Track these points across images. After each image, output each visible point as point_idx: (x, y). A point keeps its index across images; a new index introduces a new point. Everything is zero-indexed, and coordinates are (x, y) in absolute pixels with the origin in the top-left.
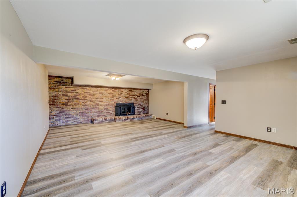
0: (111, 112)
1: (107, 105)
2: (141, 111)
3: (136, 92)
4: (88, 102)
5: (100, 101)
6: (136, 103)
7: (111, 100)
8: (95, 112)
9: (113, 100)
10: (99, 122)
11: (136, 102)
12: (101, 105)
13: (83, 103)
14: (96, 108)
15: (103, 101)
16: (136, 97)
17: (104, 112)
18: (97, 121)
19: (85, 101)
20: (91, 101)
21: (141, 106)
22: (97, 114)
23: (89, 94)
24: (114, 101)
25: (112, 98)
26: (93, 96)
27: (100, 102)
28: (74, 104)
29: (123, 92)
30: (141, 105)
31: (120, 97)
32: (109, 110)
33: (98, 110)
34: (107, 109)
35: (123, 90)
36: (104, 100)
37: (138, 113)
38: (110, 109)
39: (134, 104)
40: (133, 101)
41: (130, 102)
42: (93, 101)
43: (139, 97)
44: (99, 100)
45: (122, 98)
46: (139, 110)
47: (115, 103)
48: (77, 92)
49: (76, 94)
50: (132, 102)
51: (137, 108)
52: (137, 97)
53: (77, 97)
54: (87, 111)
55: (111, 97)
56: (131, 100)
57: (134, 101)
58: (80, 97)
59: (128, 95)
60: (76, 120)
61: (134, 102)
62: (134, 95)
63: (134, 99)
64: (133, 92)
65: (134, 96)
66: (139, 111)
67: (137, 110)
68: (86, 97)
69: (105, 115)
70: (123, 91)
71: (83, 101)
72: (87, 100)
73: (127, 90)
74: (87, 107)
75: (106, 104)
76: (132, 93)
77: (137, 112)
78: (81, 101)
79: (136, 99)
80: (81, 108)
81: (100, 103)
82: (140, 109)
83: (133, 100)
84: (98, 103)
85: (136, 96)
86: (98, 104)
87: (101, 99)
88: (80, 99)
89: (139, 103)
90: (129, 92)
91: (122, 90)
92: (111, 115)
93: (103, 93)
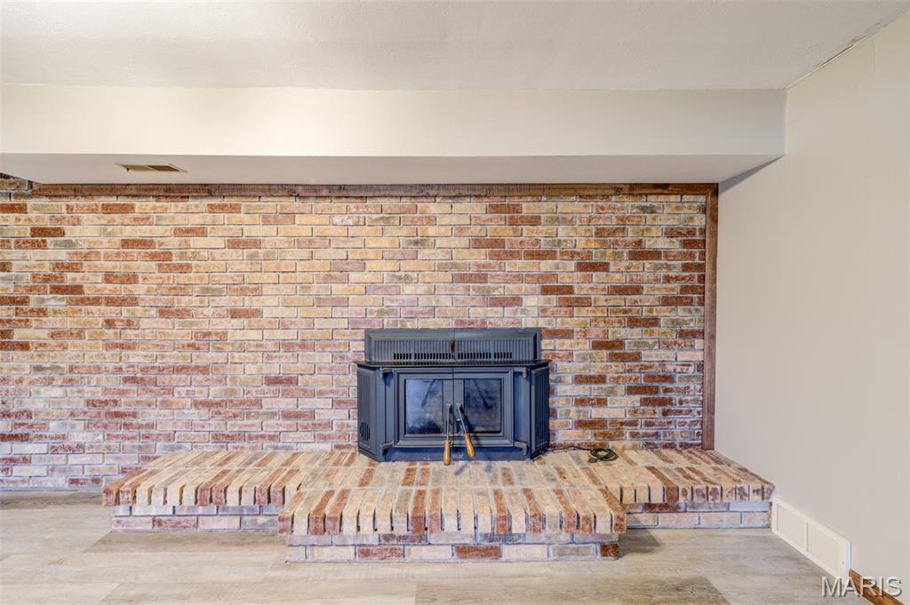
0: (323, 409)
1: (287, 346)
2: (620, 414)
3: (571, 222)
4: (145, 323)
5: (234, 314)
6: (567, 334)
7: (320, 302)
8: (196, 404)
9: (342, 302)
10: (157, 521)
11: (570, 323)
12: (241, 347)
13: (110, 323)
14: (204, 370)
15: (256, 313)
16: (567, 272)
17: (269, 404)
18: (137, 510)
19: (125, 312)
20: (164, 312)
21: (615, 368)
22: (215, 425)
23: (153, 257)
24: (353, 311)
25: (338, 289)
26: (184, 269)
27: (235, 321)
28: (55, 334)
29: (431, 231)
30: (623, 358)
31: (407, 279)
32: (306, 393)
33: (215, 392)
34: (290, 381)
35: (433, 208)
36: (269, 303)
37: (589, 436)
38: (319, 381)
39: (546, 344)
40: (532, 312)
41: (501, 324)
42: (181, 313)
43: (604, 267)
44: (226, 301)
45: (422, 288)
46: (601, 402)
47: (361, 335)
48: (69, 244)
49: (63, 255)
50: (529, 322)
51: (580, 380)
52: (581, 267)
53: (70, 278)
54: (135, 394)
55: (329, 278)
56: (516, 301)
57: (543, 311)
58: (93, 283)
59: (481, 257)
60: (59, 460)
61: (542, 323)
62: (549, 255)
63: (546, 291)
64: (535, 221)
65: (546, 266)
66: (595, 413)
67: (581, 402)
68: (131, 279)
69: (272, 438)
70: (431, 221)
71: (111, 312)
72: (132, 301)
73: (476, 208)
74: (137, 358)
75: (280, 335)
76: (526, 229)
77: (581, 424)
78: (99, 313)
79: (570, 290)
80: (98, 370)
81: (236, 330)
82: (612, 392)
83: (533, 301)
84: (220, 325)
85: (571, 265)
86: (223, 336)
87: (242, 291)
88: (88, 292)
89: (596, 333)
90: (497, 227)
91: (422, 205)
92: (324, 438)
93: (256, 243)
